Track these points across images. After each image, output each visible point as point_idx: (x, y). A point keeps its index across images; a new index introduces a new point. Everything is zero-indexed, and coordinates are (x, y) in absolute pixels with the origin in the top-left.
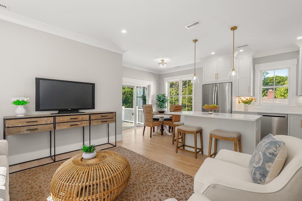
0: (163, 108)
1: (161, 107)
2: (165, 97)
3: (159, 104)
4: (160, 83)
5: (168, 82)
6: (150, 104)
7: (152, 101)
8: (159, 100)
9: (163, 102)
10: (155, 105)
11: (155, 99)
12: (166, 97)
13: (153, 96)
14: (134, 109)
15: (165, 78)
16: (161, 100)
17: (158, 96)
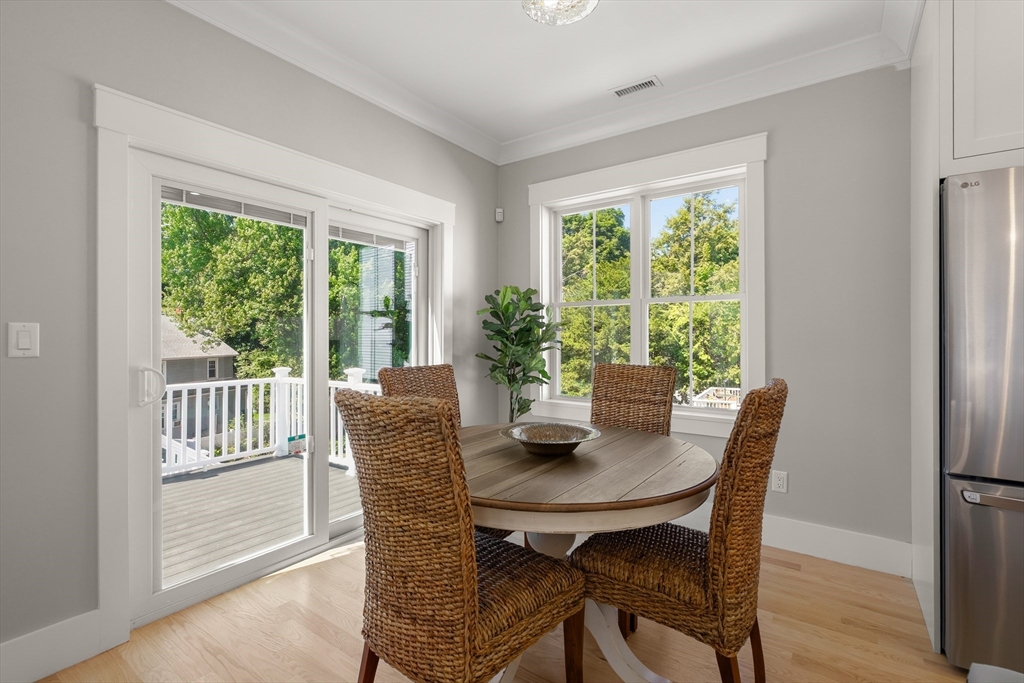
0: (524, 383)
1: (512, 379)
2: (539, 307)
3: (496, 355)
4: (499, 218)
5: (553, 212)
6: (437, 358)
7: (452, 339)
8: (499, 333)
9: (527, 344)
10: (472, 360)
11: (470, 324)
12: (543, 312)
13: (457, 302)
14: (304, 380)
15: (532, 188)
16: (514, 329)
17: (489, 299)
